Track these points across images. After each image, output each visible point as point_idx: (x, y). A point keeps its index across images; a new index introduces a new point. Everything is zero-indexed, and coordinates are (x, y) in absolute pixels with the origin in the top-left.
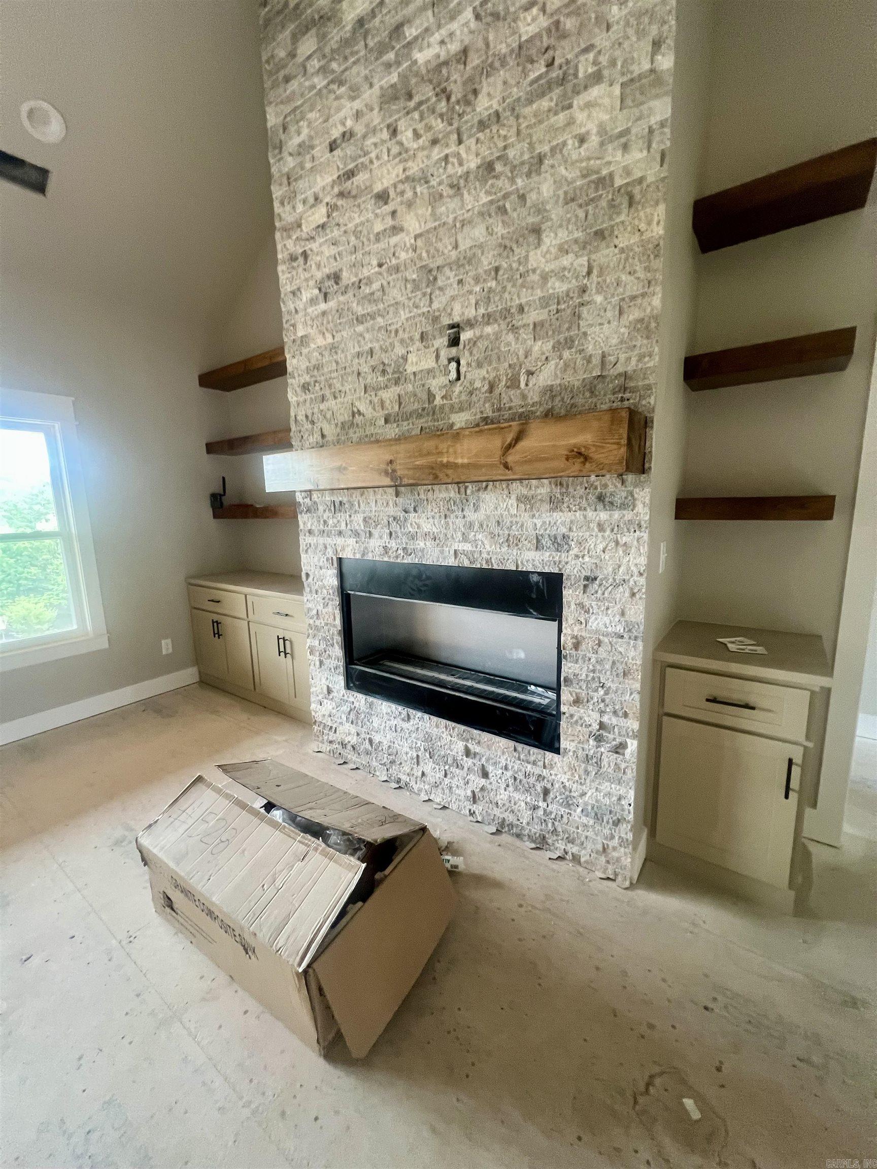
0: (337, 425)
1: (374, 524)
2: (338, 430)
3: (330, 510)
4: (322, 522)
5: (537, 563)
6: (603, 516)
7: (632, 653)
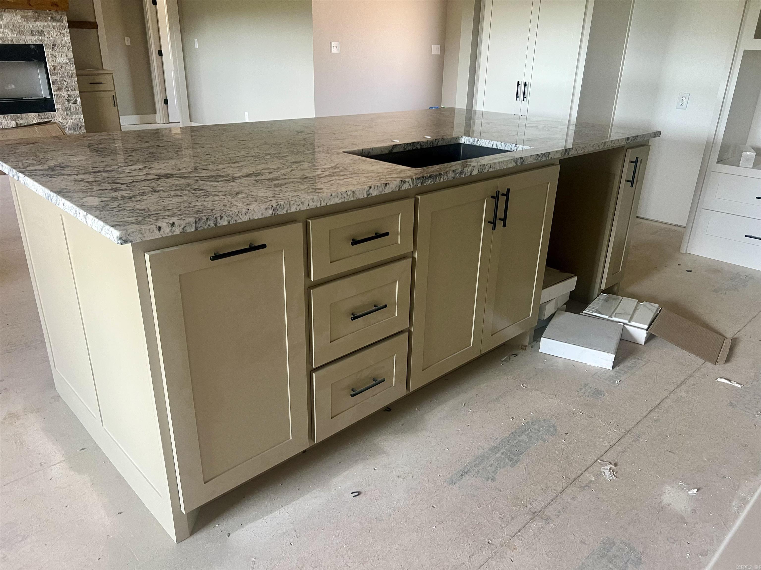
5: (33, 41)
6: (54, 24)
7: (72, 69)
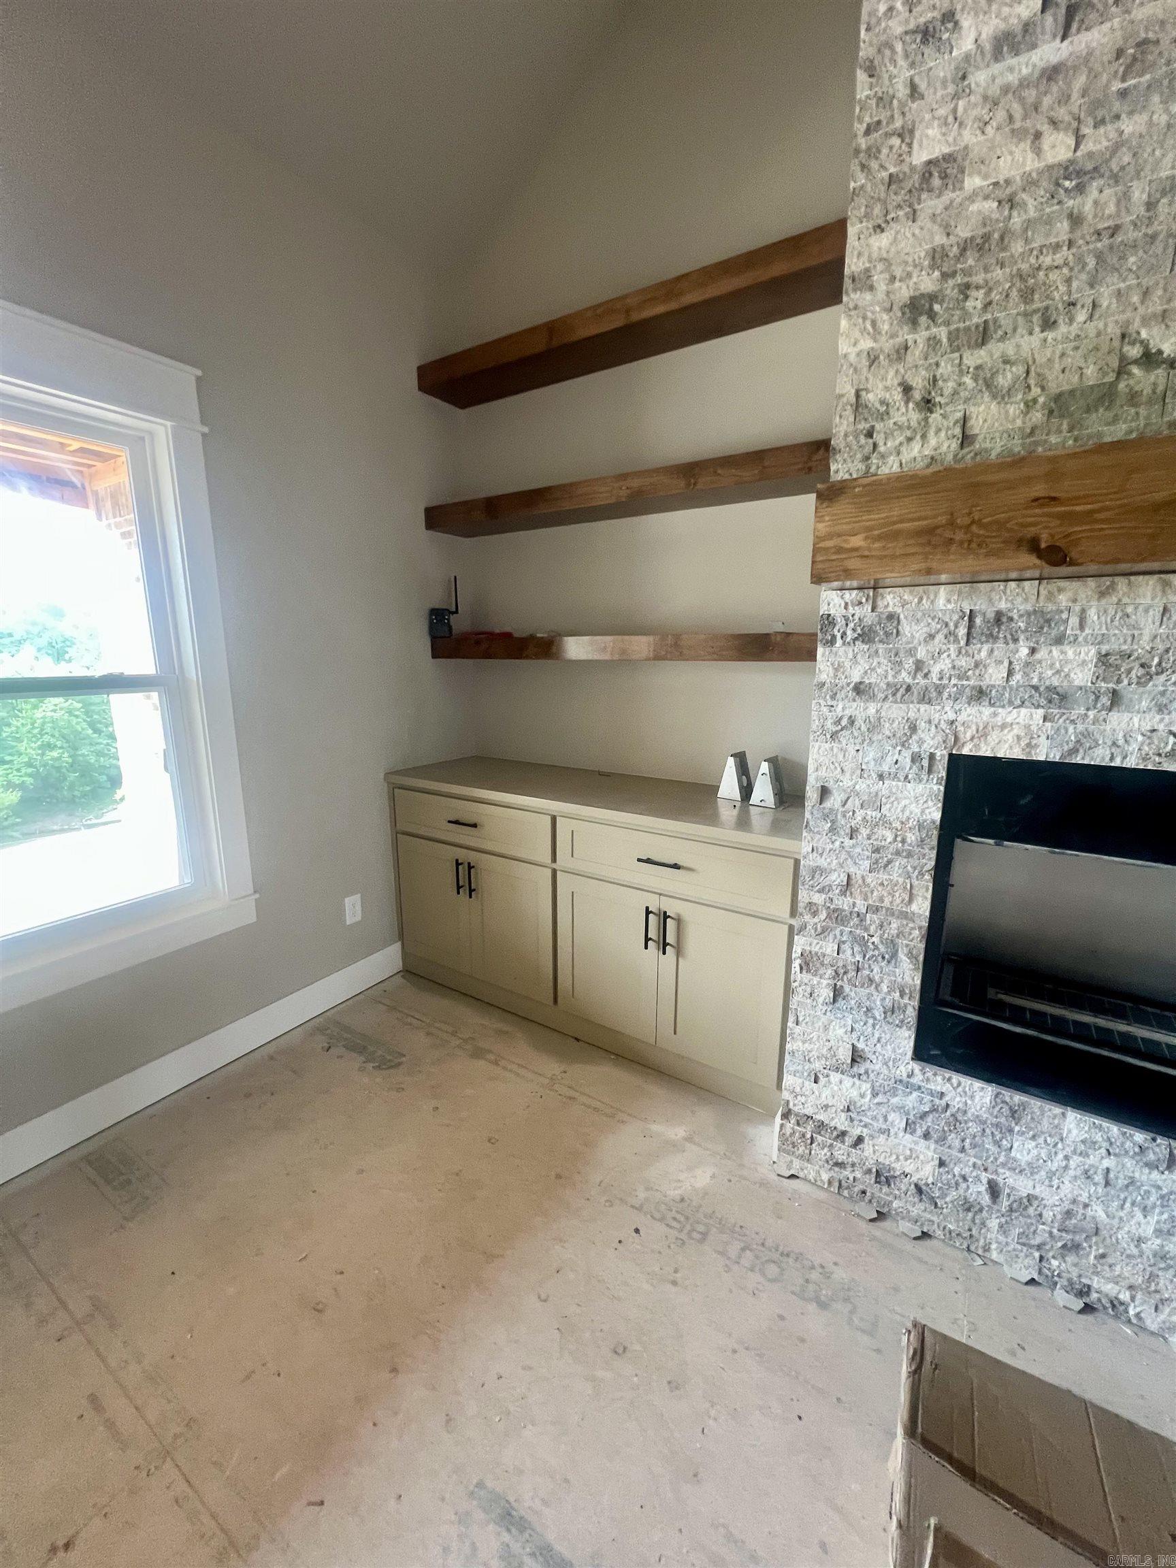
0: (1030, 405)
1: (1137, 671)
2: (1037, 416)
3: (951, 635)
4: (909, 664)
